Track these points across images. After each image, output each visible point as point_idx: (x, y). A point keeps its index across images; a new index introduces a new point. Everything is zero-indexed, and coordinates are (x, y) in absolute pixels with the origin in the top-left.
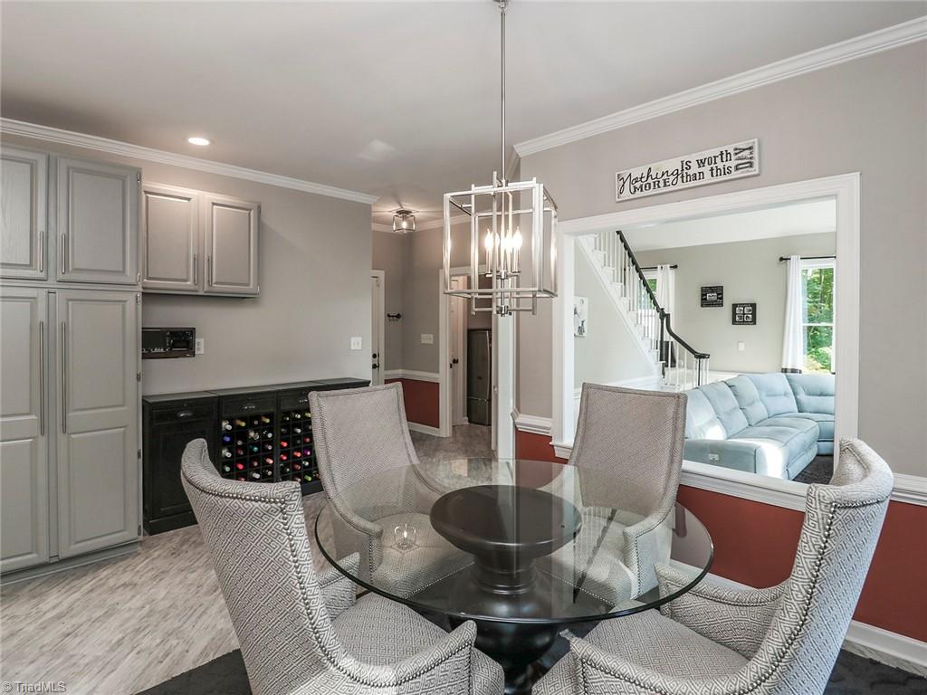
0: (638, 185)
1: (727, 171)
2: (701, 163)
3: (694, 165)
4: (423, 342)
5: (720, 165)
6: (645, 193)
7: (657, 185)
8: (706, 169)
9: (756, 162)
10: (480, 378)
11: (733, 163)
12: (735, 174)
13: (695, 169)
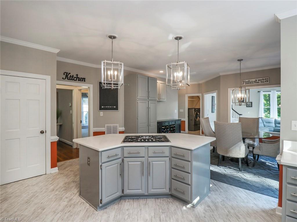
0: (247, 83)
1: (264, 82)
2: (259, 80)
3: (258, 80)
4: (180, 111)
5: (262, 81)
6: (248, 84)
7: (250, 83)
8: (260, 81)
9: (269, 81)
10: (191, 120)
11: (265, 81)
12: (265, 83)
13: (258, 81)
